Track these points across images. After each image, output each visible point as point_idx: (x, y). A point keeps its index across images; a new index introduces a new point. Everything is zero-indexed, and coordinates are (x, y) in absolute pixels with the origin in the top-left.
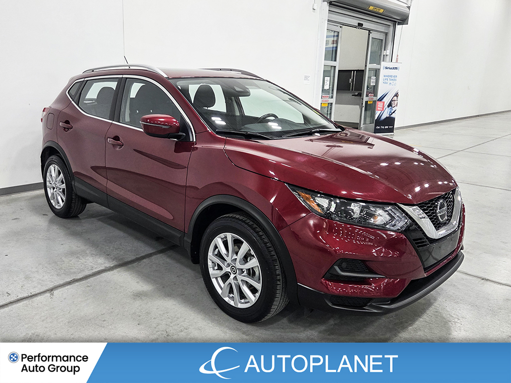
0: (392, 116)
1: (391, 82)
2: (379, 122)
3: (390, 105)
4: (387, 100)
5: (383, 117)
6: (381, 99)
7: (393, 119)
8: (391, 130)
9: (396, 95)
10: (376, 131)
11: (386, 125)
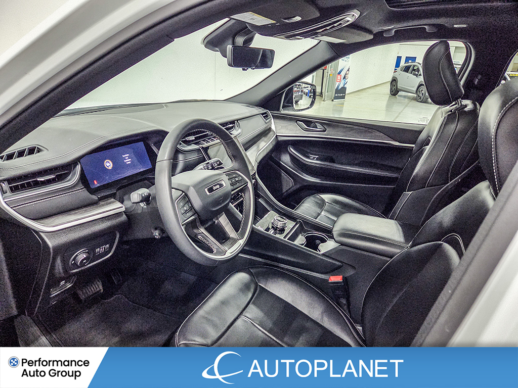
0: (345, 86)
1: (346, 59)
2: (337, 91)
3: (344, 78)
4: (343, 74)
5: (340, 87)
6: (339, 73)
7: (346, 88)
8: (343, 97)
9: (348, 70)
10: (336, 98)
11: (341, 93)
